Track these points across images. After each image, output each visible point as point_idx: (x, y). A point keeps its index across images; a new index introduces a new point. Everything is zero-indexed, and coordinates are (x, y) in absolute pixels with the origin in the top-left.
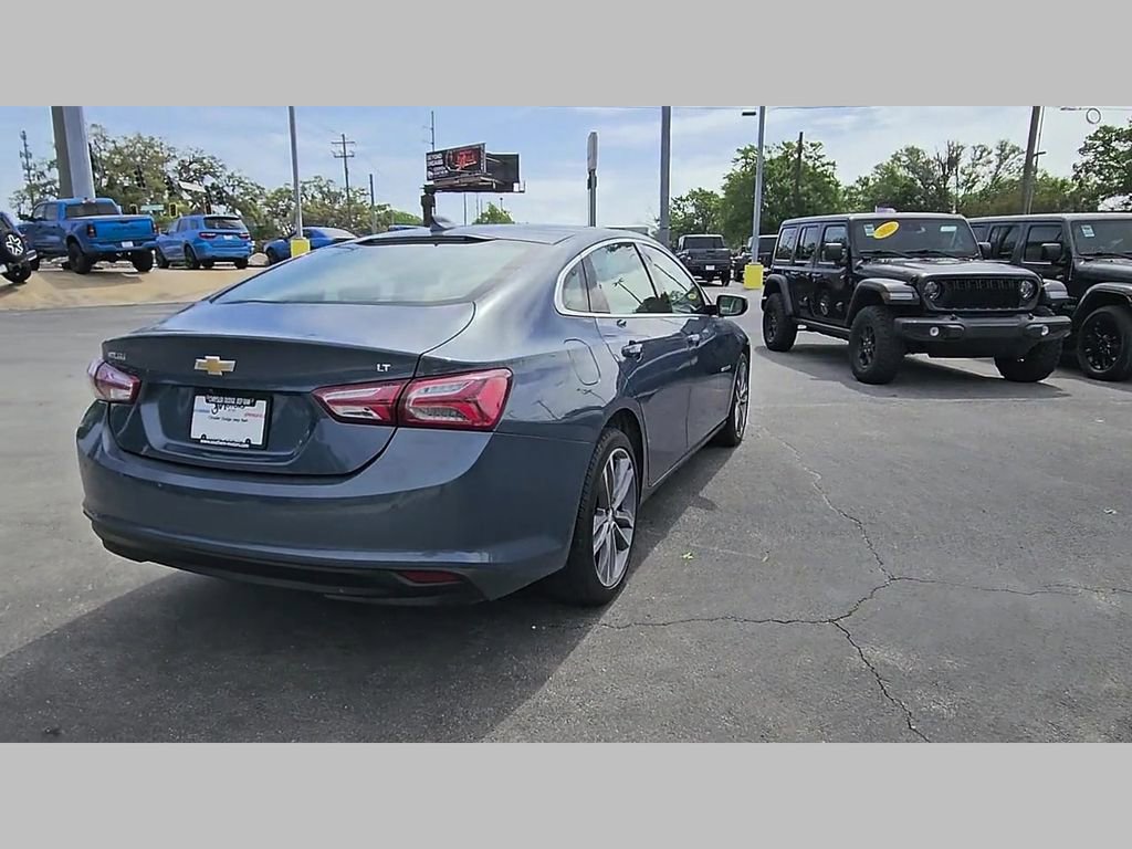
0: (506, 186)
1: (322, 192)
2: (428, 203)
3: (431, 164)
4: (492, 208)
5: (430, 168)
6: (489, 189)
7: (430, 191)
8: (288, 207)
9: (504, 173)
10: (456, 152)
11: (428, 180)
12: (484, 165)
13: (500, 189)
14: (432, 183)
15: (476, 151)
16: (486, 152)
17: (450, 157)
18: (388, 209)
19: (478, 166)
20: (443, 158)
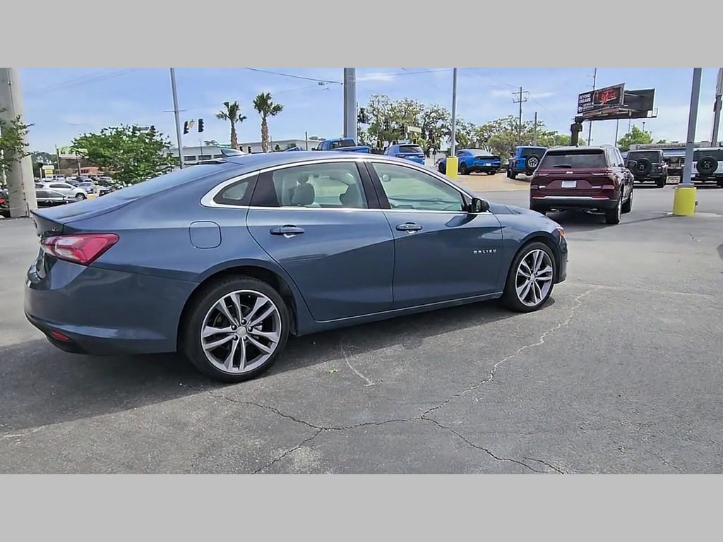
0: (641, 114)
1: (512, 126)
2: (576, 129)
3: (582, 101)
4: (634, 129)
5: (580, 105)
6: (626, 116)
7: (579, 120)
8: (489, 137)
9: (641, 103)
10: (601, 92)
11: (579, 113)
12: (622, 99)
13: (635, 116)
14: (581, 115)
15: (617, 90)
16: (625, 89)
17: (596, 96)
18: (556, 134)
19: (617, 101)
20: (591, 97)
